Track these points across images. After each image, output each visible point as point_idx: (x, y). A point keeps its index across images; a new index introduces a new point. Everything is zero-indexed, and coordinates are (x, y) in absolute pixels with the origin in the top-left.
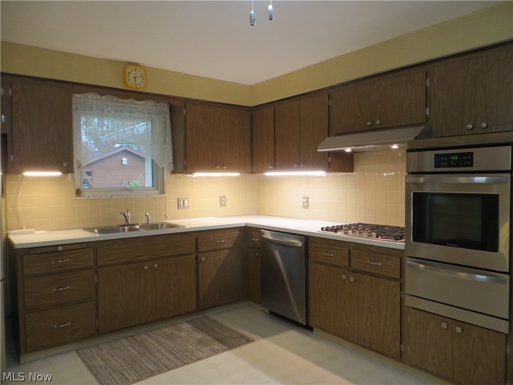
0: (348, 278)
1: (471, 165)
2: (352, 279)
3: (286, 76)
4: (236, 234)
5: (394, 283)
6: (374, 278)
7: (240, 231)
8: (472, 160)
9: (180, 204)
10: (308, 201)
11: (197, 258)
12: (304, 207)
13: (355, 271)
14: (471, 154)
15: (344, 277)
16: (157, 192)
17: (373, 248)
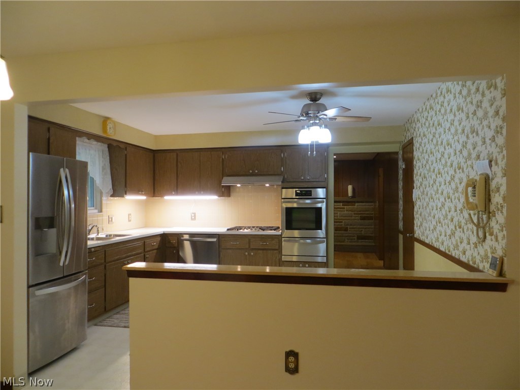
0: (249, 254)
1: (311, 196)
2: (252, 254)
3: (190, 135)
4: (159, 239)
5: (275, 251)
6: (265, 251)
7: (160, 237)
8: (311, 193)
9: (110, 220)
10: (195, 216)
11: (144, 255)
12: (192, 219)
13: (253, 249)
14: (311, 191)
15: (247, 253)
16: (96, 211)
17: (263, 236)
